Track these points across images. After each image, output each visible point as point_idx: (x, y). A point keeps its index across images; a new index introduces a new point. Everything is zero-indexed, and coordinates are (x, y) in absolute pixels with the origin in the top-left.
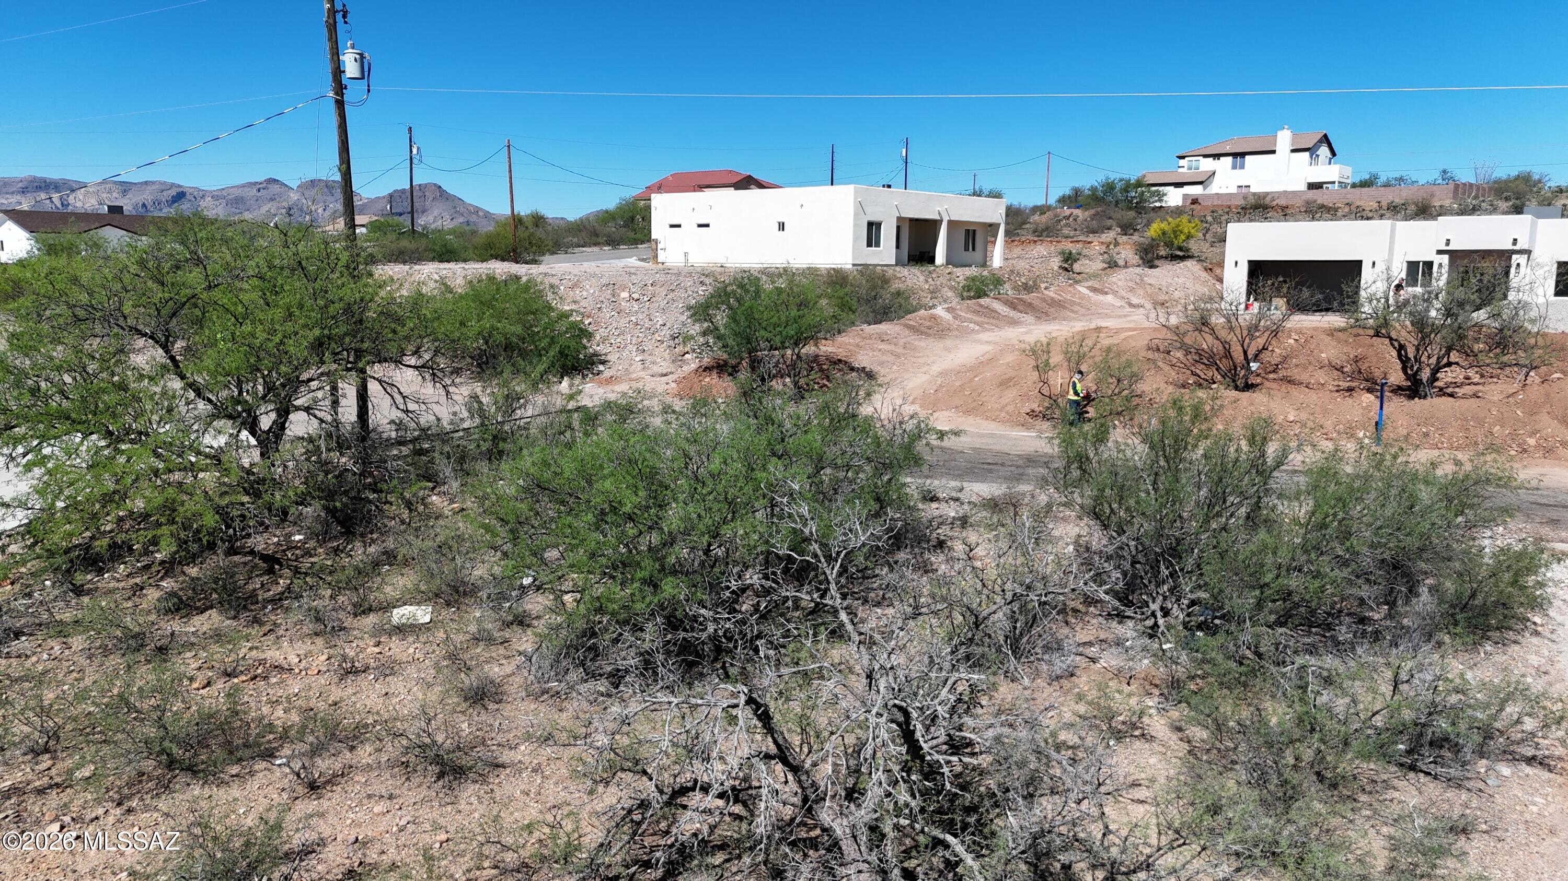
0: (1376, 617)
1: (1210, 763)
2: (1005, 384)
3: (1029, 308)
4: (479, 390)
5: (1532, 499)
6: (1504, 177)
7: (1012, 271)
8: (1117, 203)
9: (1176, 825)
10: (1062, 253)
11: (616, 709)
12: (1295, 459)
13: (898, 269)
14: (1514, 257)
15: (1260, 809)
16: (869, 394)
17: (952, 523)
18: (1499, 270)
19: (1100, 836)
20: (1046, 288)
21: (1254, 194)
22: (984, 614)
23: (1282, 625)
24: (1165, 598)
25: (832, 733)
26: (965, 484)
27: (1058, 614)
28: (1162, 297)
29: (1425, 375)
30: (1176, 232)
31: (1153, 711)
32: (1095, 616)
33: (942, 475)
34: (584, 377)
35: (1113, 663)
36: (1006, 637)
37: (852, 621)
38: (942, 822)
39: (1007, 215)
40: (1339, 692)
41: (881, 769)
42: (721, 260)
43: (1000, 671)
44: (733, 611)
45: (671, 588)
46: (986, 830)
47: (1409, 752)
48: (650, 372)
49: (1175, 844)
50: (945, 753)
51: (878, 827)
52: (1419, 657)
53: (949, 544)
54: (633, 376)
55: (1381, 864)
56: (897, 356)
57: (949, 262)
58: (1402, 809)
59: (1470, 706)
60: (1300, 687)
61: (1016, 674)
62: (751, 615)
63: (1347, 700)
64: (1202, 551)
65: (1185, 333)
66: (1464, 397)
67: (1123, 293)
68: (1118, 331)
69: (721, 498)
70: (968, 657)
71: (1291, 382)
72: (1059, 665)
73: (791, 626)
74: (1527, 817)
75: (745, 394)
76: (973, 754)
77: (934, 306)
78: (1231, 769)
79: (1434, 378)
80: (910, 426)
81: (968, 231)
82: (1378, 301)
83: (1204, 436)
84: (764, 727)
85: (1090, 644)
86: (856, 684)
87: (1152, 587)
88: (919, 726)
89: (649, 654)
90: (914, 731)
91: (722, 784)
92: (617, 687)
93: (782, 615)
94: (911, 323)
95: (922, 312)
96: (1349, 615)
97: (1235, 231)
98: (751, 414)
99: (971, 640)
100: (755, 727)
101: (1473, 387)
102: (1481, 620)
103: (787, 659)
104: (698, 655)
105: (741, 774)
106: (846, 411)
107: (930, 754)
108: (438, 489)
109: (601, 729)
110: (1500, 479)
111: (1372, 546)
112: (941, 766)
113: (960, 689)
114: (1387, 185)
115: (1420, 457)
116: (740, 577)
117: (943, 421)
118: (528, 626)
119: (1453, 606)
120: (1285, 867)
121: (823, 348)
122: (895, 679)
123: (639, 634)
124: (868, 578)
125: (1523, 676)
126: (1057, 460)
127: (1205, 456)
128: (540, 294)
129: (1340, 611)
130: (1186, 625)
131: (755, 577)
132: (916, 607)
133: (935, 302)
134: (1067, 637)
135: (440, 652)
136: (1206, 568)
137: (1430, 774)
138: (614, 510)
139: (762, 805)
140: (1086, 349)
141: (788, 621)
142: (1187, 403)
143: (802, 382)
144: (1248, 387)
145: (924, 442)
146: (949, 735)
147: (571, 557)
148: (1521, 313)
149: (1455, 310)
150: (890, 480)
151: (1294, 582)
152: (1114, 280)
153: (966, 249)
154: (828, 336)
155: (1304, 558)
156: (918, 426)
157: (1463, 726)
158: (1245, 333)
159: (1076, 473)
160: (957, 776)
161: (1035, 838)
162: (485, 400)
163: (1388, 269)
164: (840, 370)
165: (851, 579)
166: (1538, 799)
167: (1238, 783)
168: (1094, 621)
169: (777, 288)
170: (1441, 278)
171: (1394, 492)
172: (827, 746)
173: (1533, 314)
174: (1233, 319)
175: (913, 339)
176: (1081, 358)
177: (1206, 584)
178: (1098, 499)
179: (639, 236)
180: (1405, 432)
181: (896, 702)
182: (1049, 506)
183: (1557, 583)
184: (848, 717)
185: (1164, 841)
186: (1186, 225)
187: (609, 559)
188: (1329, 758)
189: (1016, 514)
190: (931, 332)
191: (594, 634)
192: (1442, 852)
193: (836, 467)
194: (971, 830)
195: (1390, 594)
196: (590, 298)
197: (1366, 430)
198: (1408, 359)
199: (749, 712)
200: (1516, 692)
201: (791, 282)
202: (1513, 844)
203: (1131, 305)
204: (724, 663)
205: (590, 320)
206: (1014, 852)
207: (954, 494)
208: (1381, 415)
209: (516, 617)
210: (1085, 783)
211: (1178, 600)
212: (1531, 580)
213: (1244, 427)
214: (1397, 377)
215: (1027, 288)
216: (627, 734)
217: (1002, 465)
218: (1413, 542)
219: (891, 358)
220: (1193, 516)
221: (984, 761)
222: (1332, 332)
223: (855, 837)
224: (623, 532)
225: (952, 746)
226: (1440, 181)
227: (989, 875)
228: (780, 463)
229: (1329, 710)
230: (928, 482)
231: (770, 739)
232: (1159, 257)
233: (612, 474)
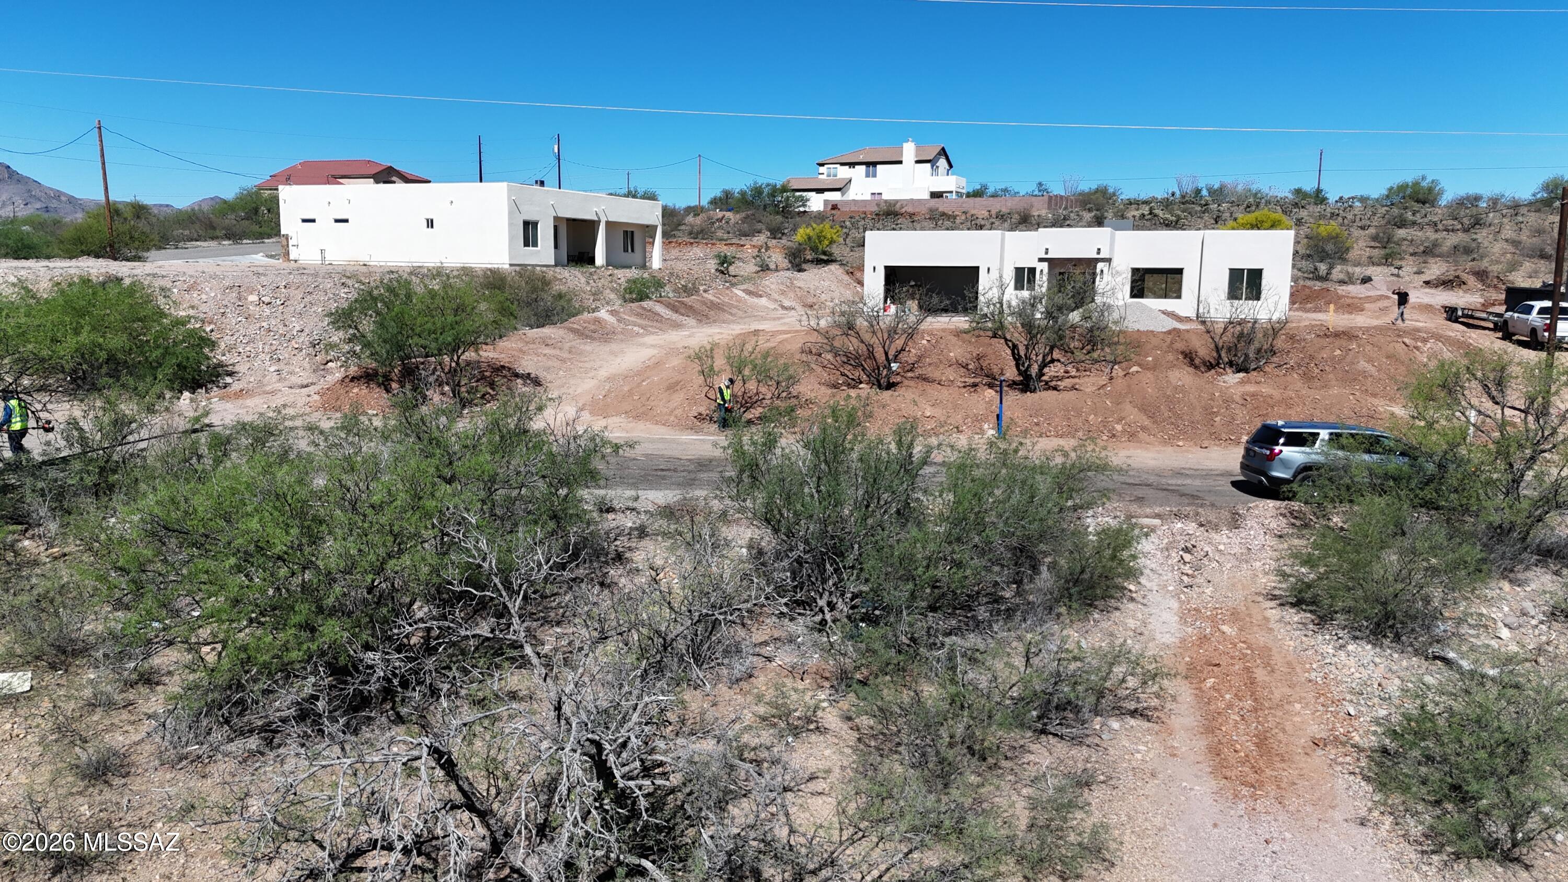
0: (1008, 595)
1: (877, 748)
2: (672, 387)
3: (690, 311)
4: (77, 413)
5: (1123, 480)
6: (1087, 190)
7: (672, 273)
8: (765, 207)
9: (856, 819)
10: (718, 255)
12: (938, 457)
13: (558, 269)
14: (1099, 264)
15: (923, 788)
16: (540, 408)
17: (629, 534)
18: (1088, 276)
19: (785, 835)
20: (705, 291)
21: (886, 201)
24: (831, 593)
26: (640, 493)
28: (810, 300)
29: (1034, 370)
30: (820, 237)
31: (825, 704)
32: (769, 616)
33: (617, 485)
34: (208, 391)
35: (787, 660)
36: (688, 646)
39: (663, 217)
40: (982, 669)
41: (577, 807)
42: (364, 258)
43: (683, 681)
46: (682, 852)
47: (1040, 718)
48: (287, 383)
49: (856, 837)
50: (637, 778)
52: (1044, 630)
53: (628, 555)
54: (268, 388)
55: (1023, 823)
56: (563, 361)
57: (609, 263)
58: (1038, 771)
59: (1085, 672)
60: (950, 669)
61: (699, 682)
63: (989, 676)
64: (861, 547)
65: (833, 337)
66: (1066, 389)
67: (776, 296)
68: (774, 334)
71: (926, 379)
72: (739, 668)
73: (476, 671)
74: (1134, 764)
76: (664, 775)
77: (597, 309)
78: (896, 752)
79: (1041, 374)
80: (584, 440)
81: (626, 232)
82: (994, 305)
83: (857, 440)
84: (448, 774)
85: (765, 643)
87: (819, 584)
88: (611, 756)
90: (606, 760)
92: (271, 743)
94: (575, 326)
95: (586, 315)
96: (986, 596)
97: (873, 238)
100: (439, 776)
101: (1071, 380)
102: (1089, 592)
106: (517, 427)
107: (622, 781)
108: (30, 532)
110: (1099, 466)
111: (1003, 535)
112: (633, 791)
113: (649, 712)
114: (994, 196)
117: (617, 432)
118: (158, 684)
119: (1067, 581)
121: (484, 354)
124: (546, 597)
125: (1125, 639)
126: (729, 468)
127: (860, 458)
128: (148, 299)
129: (978, 593)
130: (849, 617)
133: (598, 304)
134: (744, 639)
135: (46, 725)
136: (865, 564)
137: (1056, 735)
138: (259, 549)
140: (746, 353)
143: (463, 390)
144: (890, 386)
145: (600, 456)
146: (641, 759)
148: (1106, 314)
149: (1055, 314)
150: (567, 495)
151: (941, 571)
152: (767, 283)
153: (626, 250)
154: (489, 341)
156: (593, 440)
157: (1081, 689)
158: (886, 336)
159: (748, 482)
161: (730, 855)
162: (86, 425)
163: (1001, 277)
164: (504, 377)
166: (1141, 748)
167: (903, 764)
168: (768, 621)
169: (429, 291)
170: (1042, 282)
171: (1018, 484)
173: (1115, 315)
174: (874, 322)
175: (577, 342)
178: (769, 507)
179: (265, 229)
180: (1021, 426)
181: (590, 736)
183: (1145, 555)
185: (846, 836)
186: (829, 232)
188: (977, 732)
189: (692, 522)
190: (595, 335)
191: (240, 687)
192: (1071, 805)
193: (509, 487)
194: (668, 854)
195: (1018, 574)
196: (211, 303)
197: (989, 422)
198: (1020, 357)
199: (431, 763)
200: (1120, 655)
201: (446, 286)
202: (1125, 790)
203: (783, 307)
205: (212, 326)
206: (711, 871)
207: (630, 504)
208: (1001, 408)
209: (141, 675)
211: (842, 594)
212: (1126, 553)
213: (893, 430)
214: (1011, 373)
215: (687, 290)
217: (675, 470)
218: (1035, 529)
219: (557, 364)
221: (675, 780)
222: (958, 333)
224: (272, 574)
225: (644, 770)
226: (1036, 193)
229: (975, 687)
230: (604, 493)
231: (454, 787)
232: (806, 261)
233: (256, 511)
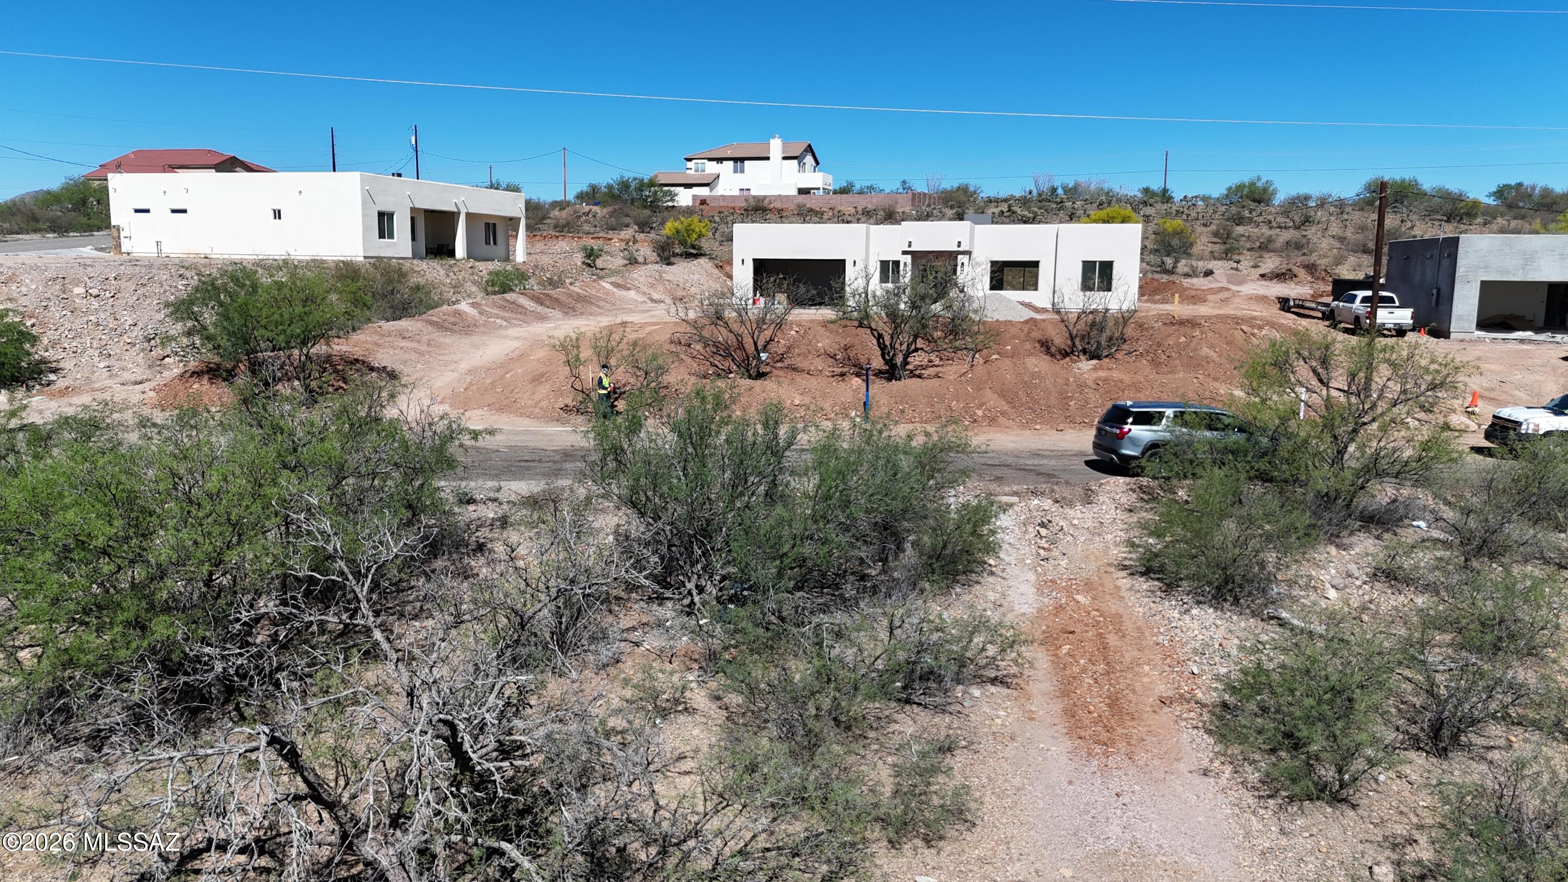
0: (874, 573)
1: (745, 725)
2: (537, 379)
3: (556, 303)
5: (982, 461)
6: (949, 188)
7: (536, 266)
8: (633, 201)
9: (720, 789)
10: (584, 249)
11: (100, 775)
12: (803, 439)
13: (415, 262)
14: (960, 257)
15: (790, 760)
16: (392, 396)
17: (492, 525)
18: (949, 268)
19: (651, 813)
20: (571, 284)
21: (754, 197)
22: (530, 613)
23: (800, 589)
24: (699, 577)
25: (371, 760)
26: (503, 484)
27: (602, 604)
28: (680, 293)
29: (899, 360)
30: (689, 231)
31: (694, 685)
32: (637, 602)
33: (478, 476)
34: (29, 389)
35: (656, 644)
36: (552, 633)
37: (388, 639)
38: (495, 830)
39: (527, 210)
40: (848, 643)
41: (428, 788)
42: (204, 250)
43: (548, 669)
44: (245, 644)
45: (161, 628)
46: (541, 830)
47: (905, 688)
48: (119, 380)
49: (719, 808)
50: (496, 760)
51: (427, 849)
52: (908, 604)
53: (489, 546)
54: (97, 385)
55: (888, 790)
56: (421, 354)
57: (470, 256)
58: (902, 739)
59: (947, 642)
60: (817, 644)
61: (564, 669)
62: (269, 647)
63: (855, 650)
64: (729, 529)
65: (702, 328)
66: (929, 377)
67: (645, 289)
68: (643, 326)
69: (223, 520)
70: (514, 660)
71: (795, 369)
72: (605, 653)
73: (318, 653)
74: (994, 728)
75: (245, 401)
76: (524, 756)
77: (457, 302)
78: (764, 728)
79: (905, 363)
80: (441, 427)
81: (487, 225)
82: (860, 295)
83: (724, 422)
84: (291, 766)
85: (634, 629)
86: (396, 705)
87: (687, 567)
88: (467, 738)
89: (139, 706)
90: (462, 743)
91: (243, 838)
92: (100, 750)
93: (306, 642)
94: (434, 319)
95: (445, 307)
96: (852, 574)
97: (741, 231)
98: (255, 423)
99: (517, 642)
100: (281, 768)
101: (934, 369)
102: (952, 567)
103: (314, 689)
104: (203, 699)
105: (266, 823)
106: (368, 414)
107: (479, 764)
109: (82, 802)
110: (959, 446)
111: (868, 511)
112: (492, 774)
113: (507, 693)
114: (861, 192)
115: (900, 431)
116: (252, 606)
117: (475, 420)
119: (930, 557)
120: (813, 809)
121: (336, 347)
122: (439, 692)
123: (125, 685)
124: (403, 591)
125: (984, 610)
126: (593, 453)
127: (727, 441)
129: (845, 572)
130: (718, 599)
131: (271, 604)
132: (458, 615)
133: (459, 297)
134: (611, 625)
136: (733, 545)
137: (921, 704)
138: (82, 545)
139: (294, 851)
140: (614, 343)
141: (313, 648)
142: (709, 392)
143: (314, 384)
144: (760, 376)
145: (457, 443)
146: (499, 741)
147: (26, 606)
148: (967, 304)
149: (918, 303)
150: (422, 485)
151: (807, 549)
152: (635, 276)
153: (487, 243)
154: (341, 333)
155: (815, 527)
156: (450, 427)
157: (943, 659)
158: (754, 326)
159: (612, 465)
160: (508, 781)
161: (590, 828)
163: (866, 267)
164: (358, 370)
165: (384, 594)
166: (1002, 713)
167: (771, 739)
168: (636, 606)
169: (275, 282)
170: (906, 276)
171: (881, 462)
172: (367, 775)
173: (975, 305)
174: (743, 313)
175: (436, 335)
176: (609, 352)
177: (734, 560)
178: (634, 490)
179: (94, 221)
180: (886, 410)
181: (441, 716)
182: (588, 499)
183: (1004, 530)
184: (389, 740)
185: (710, 806)
186: (698, 226)
187: (78, 603)
188: (843, 704)
189: (556, 509)
190: (456, 328)
191: (63, 693)
192: (934, 770)
193: (360, 476)
194: (526, 832)
195: (884, 550)
196: (32, 296)
197: (856, 409)
198: (885, 346)
199: (272, 754)
200: (980, 625)
201: (293, 275)
202: (985, 754)
203: (652, 300)
204: (238, 704)
205: (33, 321)
206: (570, 846)
207: (492, 495)
208: (867, 396)
210: (635, 765)
211: (711, 577)
212: (985, 529)
213: (759, 412)
214: (878, 363)
215: (552, 283)
216: (118, 802)
217: (540, 461)
218: (897, 505)
219: (414, 357)
220: (719, 498)
221: (536, 761)
222: (826, 324)
223: (402, 865)
224: (95, 570)
225: (502, 752)
226: (901, 190)
227: (547, 874)
228: (293, 476)
229: (841, 661)
230: (464, 484)
231: (299, 778)
232: (675, 255)
233: (76, 503)
